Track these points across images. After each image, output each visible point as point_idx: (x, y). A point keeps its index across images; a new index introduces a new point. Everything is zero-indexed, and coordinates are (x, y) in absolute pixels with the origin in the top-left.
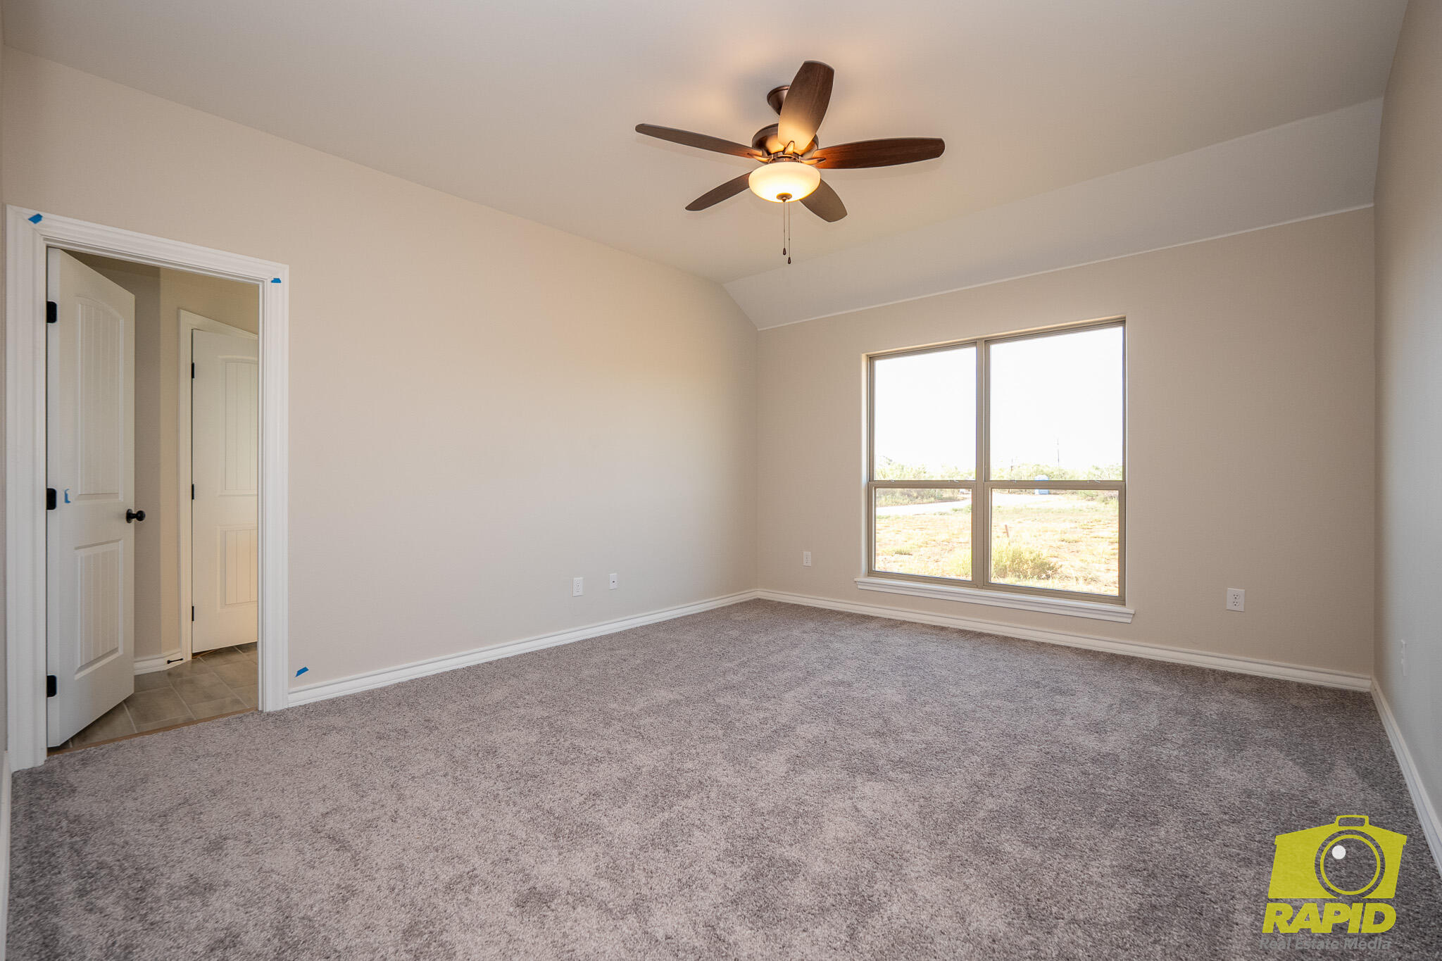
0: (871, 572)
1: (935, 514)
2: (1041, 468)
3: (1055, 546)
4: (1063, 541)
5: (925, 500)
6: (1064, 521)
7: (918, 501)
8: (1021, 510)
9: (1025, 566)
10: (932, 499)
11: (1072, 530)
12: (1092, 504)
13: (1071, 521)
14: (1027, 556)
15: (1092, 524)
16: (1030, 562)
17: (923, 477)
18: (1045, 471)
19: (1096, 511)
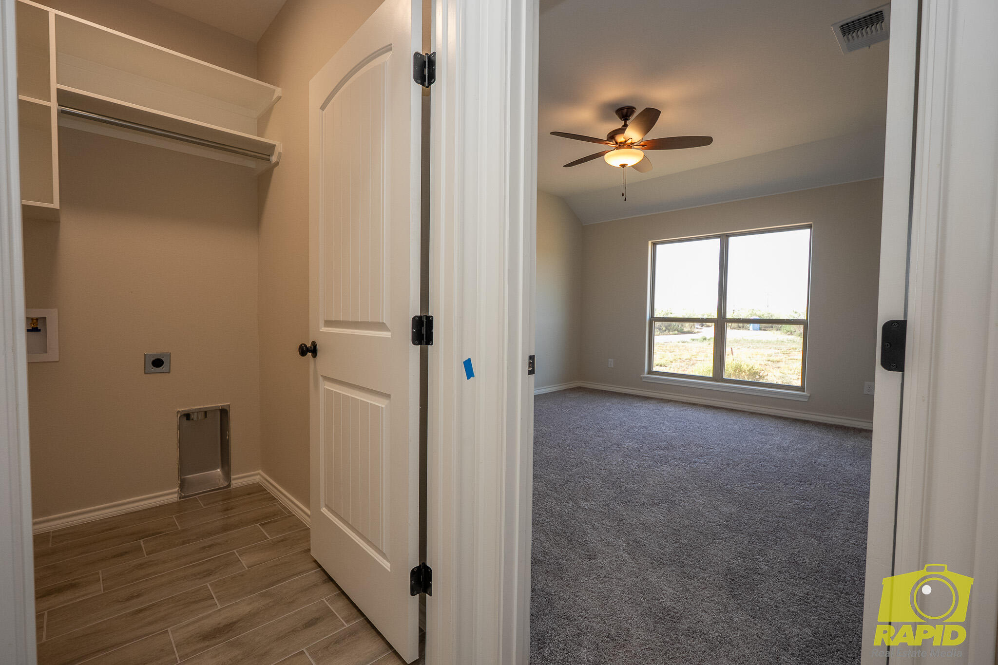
0: (650, 372)
1: (679, 342)
2: (754, 312)
3: (763, 364)
4: (769, 361)
5: (671, 333)
6: (770, 348)
7: (666, 333)
8: (740, 341)
9: (744, 374)
10: (676, 332)
11: (776, 354)
12: (791, 337)
13: (775, 348)
14: (745, 367)
15: (790, 351)
16: (747, 371)
17: (670, 316)
18: (758, 314)
19: (794, 342)
